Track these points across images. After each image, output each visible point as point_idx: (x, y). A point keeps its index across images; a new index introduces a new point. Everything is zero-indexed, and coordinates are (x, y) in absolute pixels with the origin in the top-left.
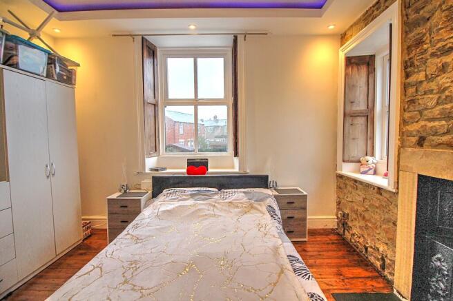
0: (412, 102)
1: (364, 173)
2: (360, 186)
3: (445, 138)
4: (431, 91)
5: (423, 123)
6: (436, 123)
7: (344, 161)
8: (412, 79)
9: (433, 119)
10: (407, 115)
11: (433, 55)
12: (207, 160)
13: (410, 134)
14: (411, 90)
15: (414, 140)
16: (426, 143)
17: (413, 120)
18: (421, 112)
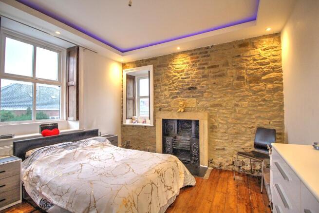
0: (157, 97)
1: (135, 123)
2: (135, 128)
3: (167, 108)
4: (162, 95)
5: (161, 104)
6: (164, 104)
7: (127, 119)
8: (157, 90)
9: (163, 103)
10: (155, 101)
11: (163, 85)
12: (57, 124)
13: (157, 107)
14: (156, 94)
15: (158, 109)
16: (162, 110)
17: (157, 103)
18: (160, 101)
